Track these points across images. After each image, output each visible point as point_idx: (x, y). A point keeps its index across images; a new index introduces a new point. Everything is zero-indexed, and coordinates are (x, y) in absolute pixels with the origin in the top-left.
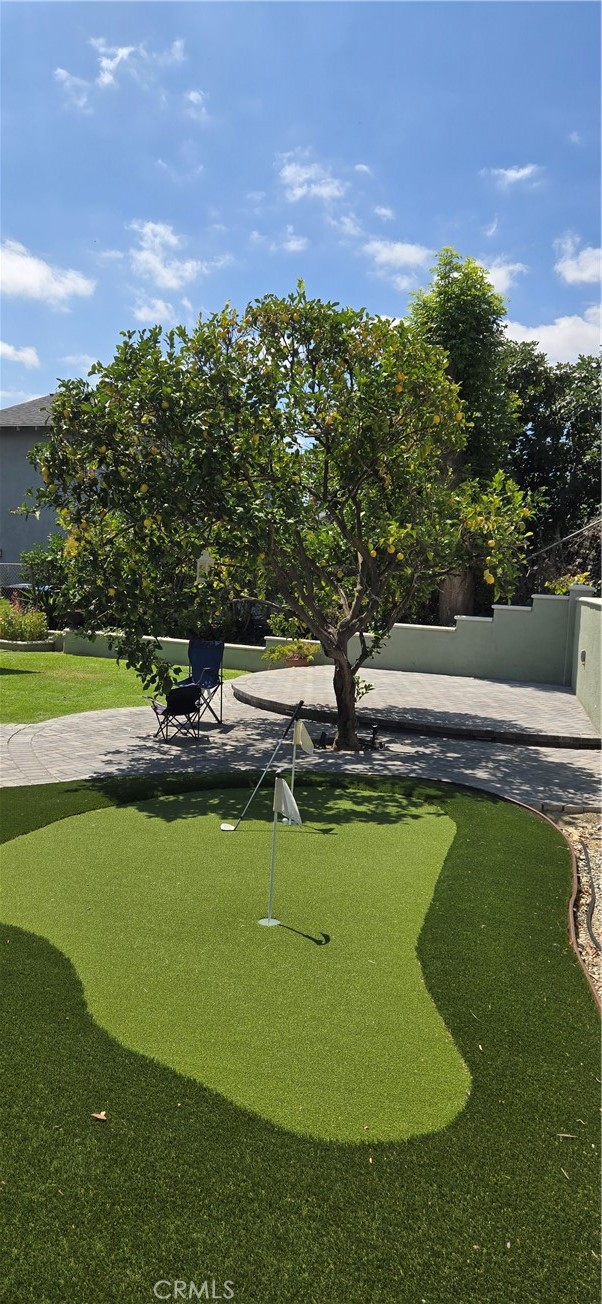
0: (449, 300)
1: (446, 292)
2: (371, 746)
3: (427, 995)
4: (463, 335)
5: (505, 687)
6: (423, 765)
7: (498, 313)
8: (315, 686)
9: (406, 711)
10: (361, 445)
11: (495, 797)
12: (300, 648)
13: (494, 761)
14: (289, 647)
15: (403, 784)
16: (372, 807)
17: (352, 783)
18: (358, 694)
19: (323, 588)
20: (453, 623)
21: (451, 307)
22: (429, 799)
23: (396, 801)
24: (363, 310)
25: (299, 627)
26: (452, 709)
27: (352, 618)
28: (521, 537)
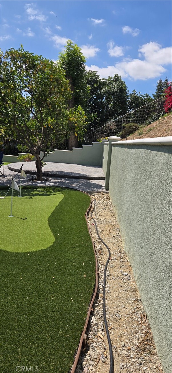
0: (70, 56)
1: (69, 54)
2: (47, 180)
3: (49, 227)
4: (74, 67)
5: (85, 167)
6: (59, 184)
7: (84, 62)
8: (31, 166)
9: (57, 172)
10: (41, 95)
11: (75, 190)
12: (29, 156)
13: (78, 183)
14: (25, 156)
15: (52, 188)
16: (43, 193)
17: (39, 188)
18: (43, 166)
19: (33, 137)
20: (72, 149)
21: (70, 58)
22: (59, 191)
23: (50, 191)
24: (41, 56)
25: (26, 149)
26: (69, 171)
27: (41, 145)
28: (84, 124)
